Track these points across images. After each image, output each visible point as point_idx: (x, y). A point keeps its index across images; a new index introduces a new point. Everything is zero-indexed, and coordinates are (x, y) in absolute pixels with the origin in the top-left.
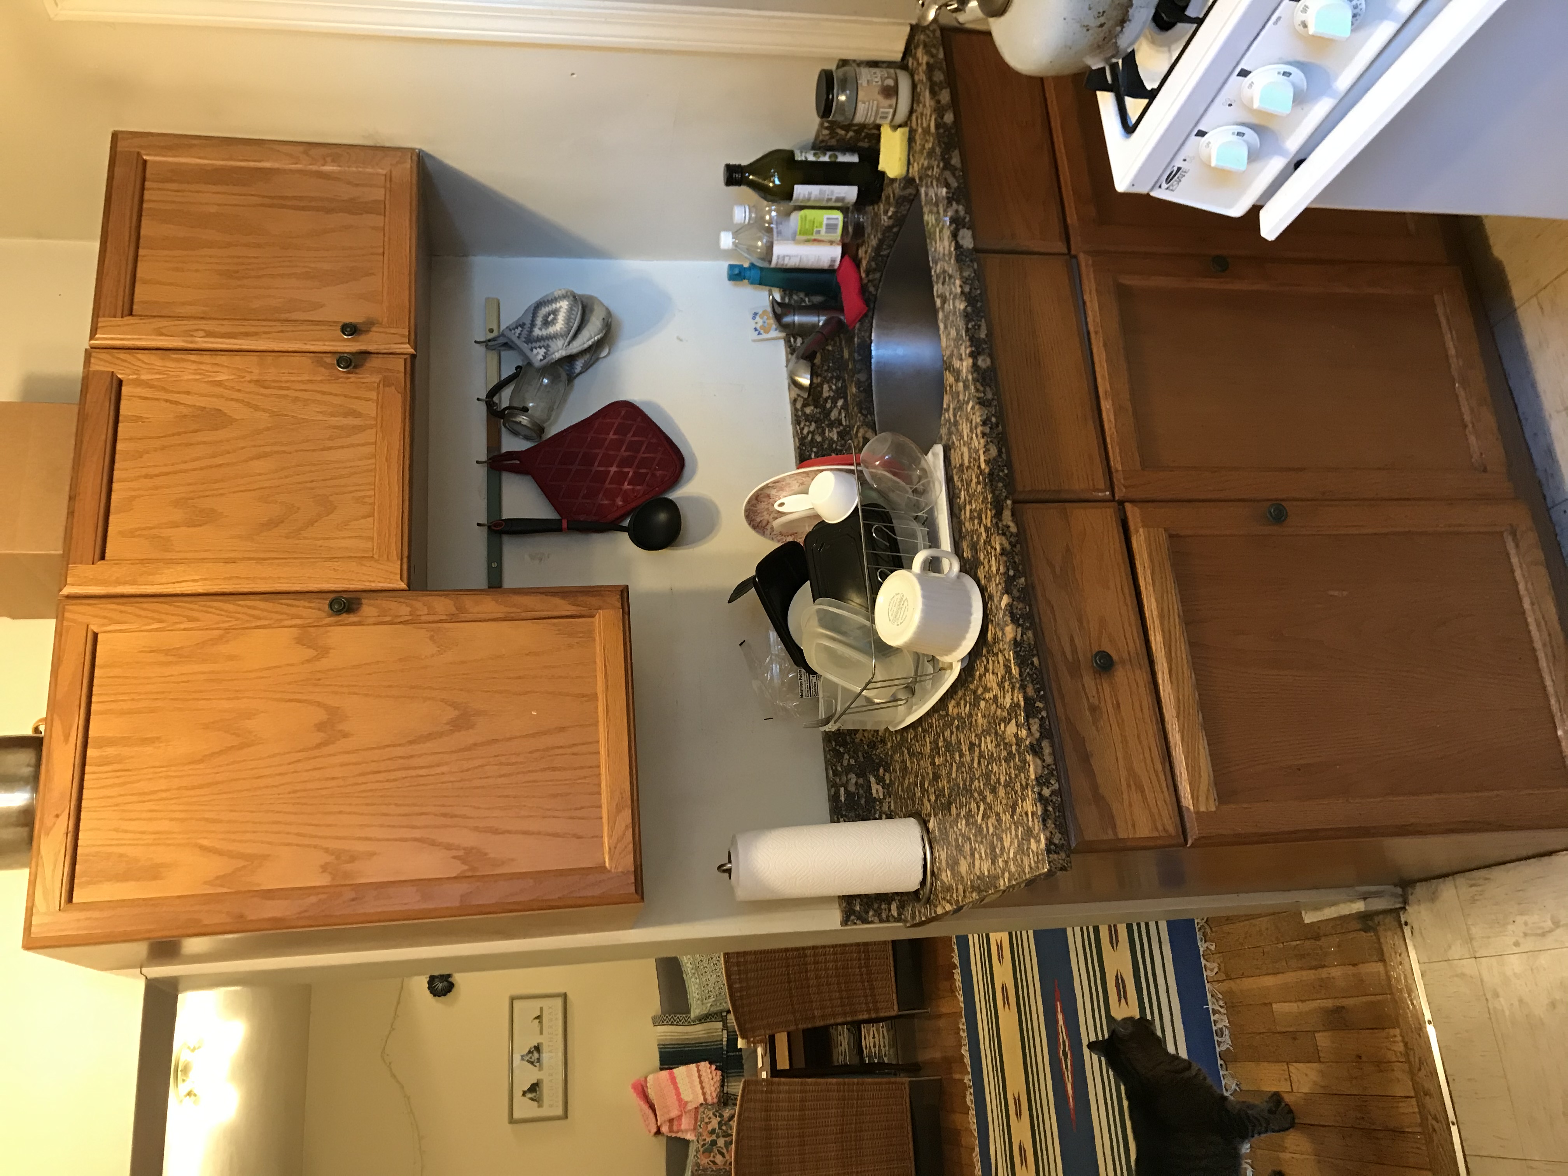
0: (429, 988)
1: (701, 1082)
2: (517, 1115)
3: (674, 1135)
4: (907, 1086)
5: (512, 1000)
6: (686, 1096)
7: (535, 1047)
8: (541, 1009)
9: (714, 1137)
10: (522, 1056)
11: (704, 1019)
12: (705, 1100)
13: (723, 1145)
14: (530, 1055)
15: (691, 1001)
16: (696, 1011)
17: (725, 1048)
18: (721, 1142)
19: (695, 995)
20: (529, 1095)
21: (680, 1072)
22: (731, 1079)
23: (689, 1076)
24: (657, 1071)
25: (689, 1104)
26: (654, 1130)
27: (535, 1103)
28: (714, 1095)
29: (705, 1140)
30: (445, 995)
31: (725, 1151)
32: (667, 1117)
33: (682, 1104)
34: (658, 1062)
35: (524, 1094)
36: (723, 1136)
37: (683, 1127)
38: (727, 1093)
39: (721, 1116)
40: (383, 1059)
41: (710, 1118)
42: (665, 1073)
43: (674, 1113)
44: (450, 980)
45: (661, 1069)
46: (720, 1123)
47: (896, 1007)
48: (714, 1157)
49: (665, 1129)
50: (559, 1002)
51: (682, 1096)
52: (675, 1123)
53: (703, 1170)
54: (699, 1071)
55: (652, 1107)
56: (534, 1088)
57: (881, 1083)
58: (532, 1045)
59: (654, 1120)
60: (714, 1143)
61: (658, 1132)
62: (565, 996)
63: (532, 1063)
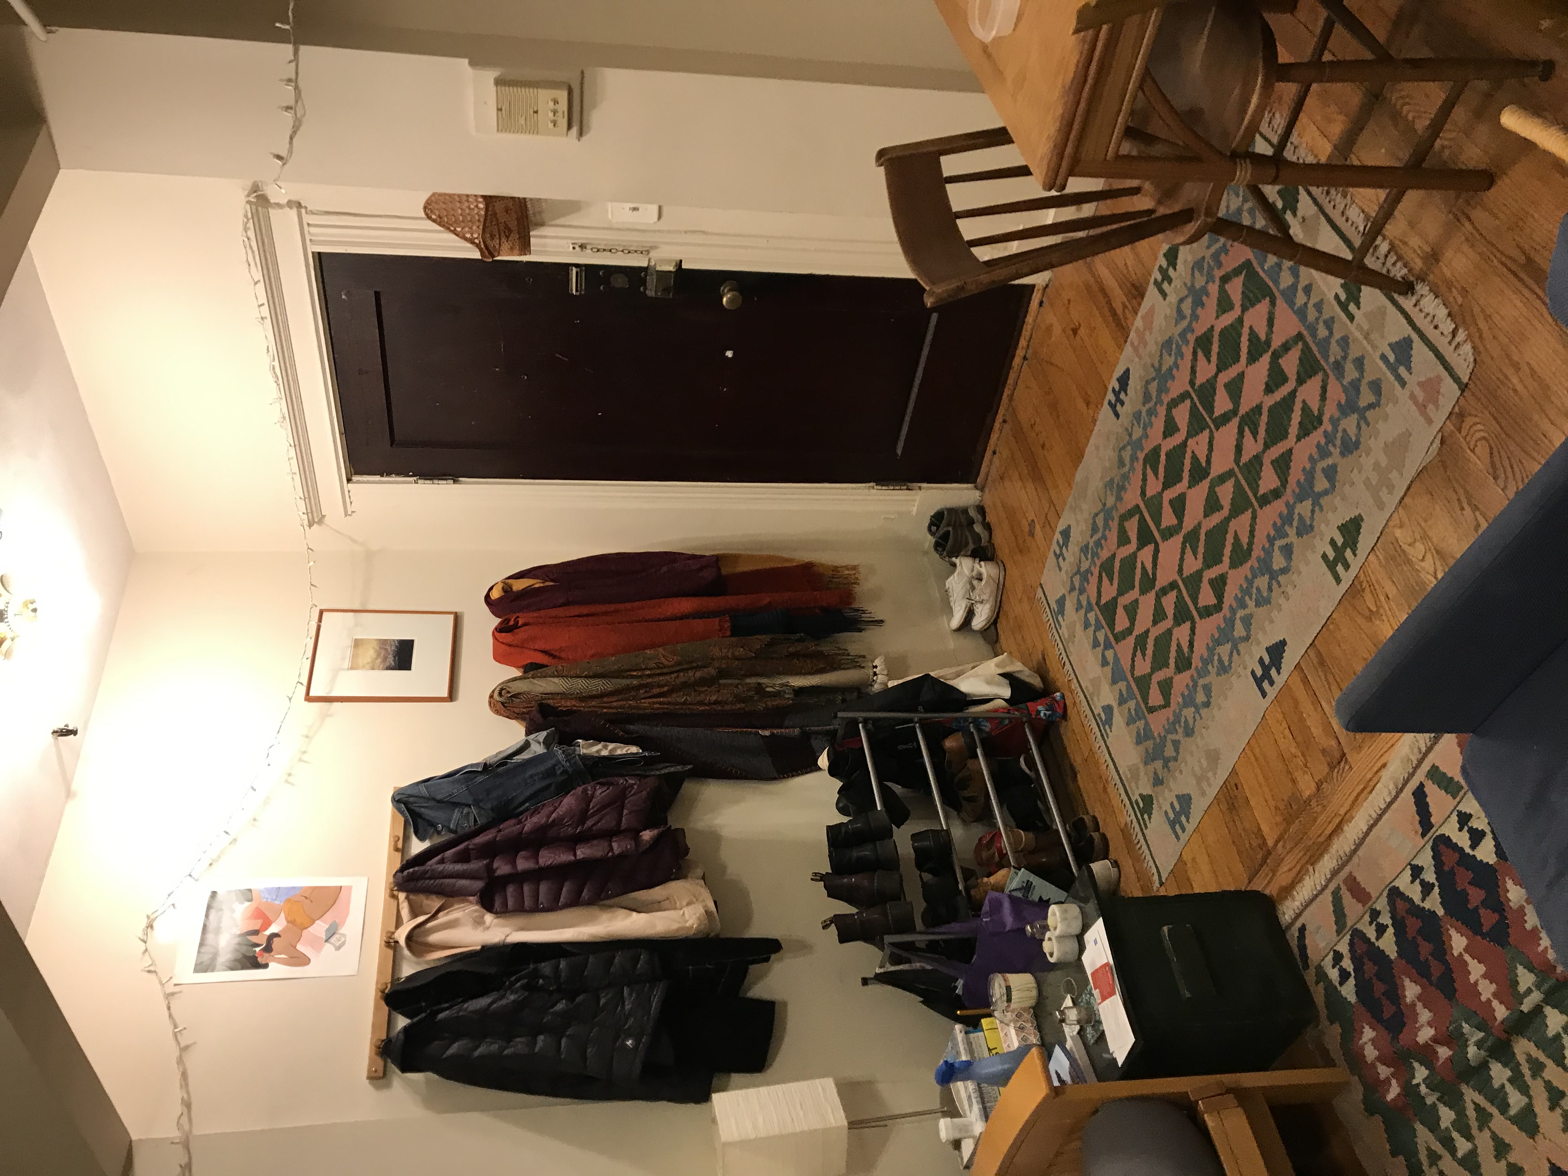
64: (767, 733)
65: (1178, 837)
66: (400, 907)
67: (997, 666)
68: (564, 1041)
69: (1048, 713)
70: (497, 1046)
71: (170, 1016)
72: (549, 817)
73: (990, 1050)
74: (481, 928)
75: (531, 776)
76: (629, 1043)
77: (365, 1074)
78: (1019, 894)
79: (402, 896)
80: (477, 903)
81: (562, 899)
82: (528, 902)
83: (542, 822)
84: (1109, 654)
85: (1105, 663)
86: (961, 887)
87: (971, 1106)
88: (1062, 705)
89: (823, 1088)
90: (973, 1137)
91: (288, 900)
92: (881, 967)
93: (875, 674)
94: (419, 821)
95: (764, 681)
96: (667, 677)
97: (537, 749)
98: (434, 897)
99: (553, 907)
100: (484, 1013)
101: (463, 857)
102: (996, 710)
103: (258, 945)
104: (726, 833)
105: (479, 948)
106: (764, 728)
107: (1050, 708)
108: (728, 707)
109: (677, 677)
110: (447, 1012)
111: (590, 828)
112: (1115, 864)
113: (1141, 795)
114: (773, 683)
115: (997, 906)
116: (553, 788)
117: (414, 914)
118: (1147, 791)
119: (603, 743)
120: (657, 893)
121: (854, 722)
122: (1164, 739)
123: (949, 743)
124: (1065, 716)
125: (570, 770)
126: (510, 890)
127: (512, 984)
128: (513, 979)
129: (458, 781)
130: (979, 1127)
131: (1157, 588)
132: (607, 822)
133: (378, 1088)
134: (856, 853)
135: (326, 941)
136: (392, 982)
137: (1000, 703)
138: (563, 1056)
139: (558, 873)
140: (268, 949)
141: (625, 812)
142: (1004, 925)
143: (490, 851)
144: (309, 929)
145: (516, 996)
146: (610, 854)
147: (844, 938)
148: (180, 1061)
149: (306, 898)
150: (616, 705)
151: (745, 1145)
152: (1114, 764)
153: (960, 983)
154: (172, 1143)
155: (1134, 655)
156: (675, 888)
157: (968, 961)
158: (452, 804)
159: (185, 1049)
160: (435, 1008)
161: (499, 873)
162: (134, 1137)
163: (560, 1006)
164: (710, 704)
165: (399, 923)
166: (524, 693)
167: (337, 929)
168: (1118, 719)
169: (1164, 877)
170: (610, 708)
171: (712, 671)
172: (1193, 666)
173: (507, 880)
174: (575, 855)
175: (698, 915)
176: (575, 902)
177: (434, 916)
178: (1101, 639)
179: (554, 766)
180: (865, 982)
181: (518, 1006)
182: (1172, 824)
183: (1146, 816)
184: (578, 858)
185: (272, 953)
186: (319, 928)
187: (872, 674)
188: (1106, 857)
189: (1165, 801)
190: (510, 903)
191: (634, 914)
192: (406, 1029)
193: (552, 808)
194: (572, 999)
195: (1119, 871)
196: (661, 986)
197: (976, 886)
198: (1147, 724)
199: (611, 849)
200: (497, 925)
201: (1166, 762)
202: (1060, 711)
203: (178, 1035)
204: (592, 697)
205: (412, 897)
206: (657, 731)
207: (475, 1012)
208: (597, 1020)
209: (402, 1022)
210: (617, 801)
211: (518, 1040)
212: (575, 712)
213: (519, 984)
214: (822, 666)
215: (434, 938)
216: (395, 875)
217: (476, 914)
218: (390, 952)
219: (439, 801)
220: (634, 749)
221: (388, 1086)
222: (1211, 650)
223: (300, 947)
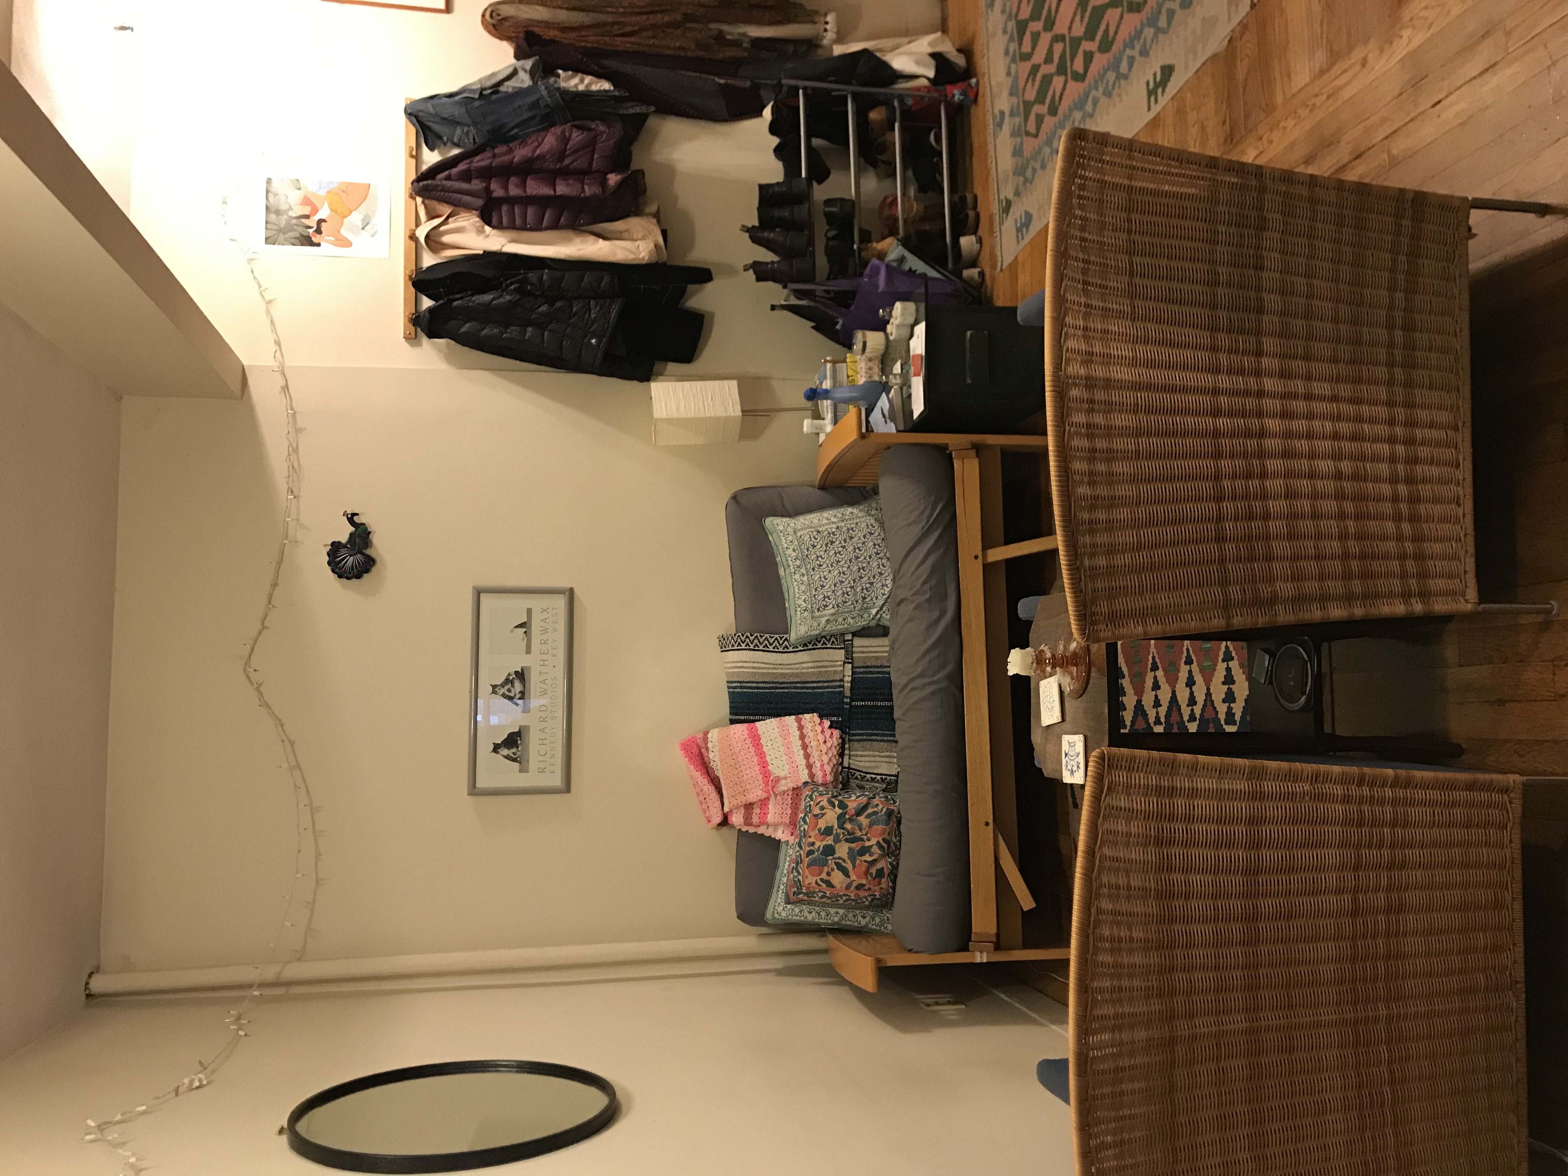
0: (329, 563)
1: (805, 747)
2: (481, 783)
3: (752, 830)
4: (1517, 796)
5: (479, 593)
6: (779, 766)
7: (516, 673)
8: (529, 611)
9: (830, 840)
10: (494, 687)
11: (811, 643)
12: (812, 775)
13: (845, 857)
14: (509, 686)
15: (791, 612)
16: (799, 630)
17: (848, 693)
18: (842, 850)
19: (801, 602)
20: (505, 752)
21: (768, 727)
22: (856, 745)
23: (785, 735)
24: (723, 726)
25: (783, 782)
26: (718, 819)
27: (516, 765)
28: (828, 769)
29: (813, 844)
30: (358, 577)
31: (849, 865)
32: (742, 800)
33: (769, 780)
34: (727, 710)
35: (496, 748)
36: (847, 840)
37: (770, 818)
38: (849, 768)
39: (842, 805)
40: (248, 677)
41: (822, 808)
42: (741, 729)
43: (756, 794)
44: (368, 552)
45: (732, 722)
46: (840, 817)
47: (1472, 594)
48: (829, 874)
49: (737, 819)
50: (561, 602)
51: (770, 767)
52: (757, 810)
53: (807, 894)
54: (801, 728)
55: (716, 783)
56: (513, 740)
57: (1451, 786)
58: (512, 671)
59: (718, 803)
60: (829, 850)
61: (725, 822)
62: (571, 591)
63: (511, 698)
64: (722, 81)
65: (1018, 242)
66: (418, 209)
67: (931, 44)
68: (546, 333)
69: (962, 97)
70: (498, 330)
71: (255, 278)
72: (534, 151)
73: (848, 377)
74: (482, 236)
75: (519, 107)
76: (593, 341)
77: (402, 335)
78: (895, 264)
79: (419, 200)
80: (478, 217)
81: (545, 222)
82: (518, 222)
83: (529, 156)
84: (1013, 66)
85: (1009, 74)
86: (855, 247)
87: (827, 412)
88: (975, 91)
89: (729, 388)
90: (826, 433)
91: (329, 192)
92: (785, 301)
93: (826, 30)
94: (428, 132)
95: (725, 28)
96: (638, 18)
97: (524, 80)
98: (445, 205)
99: (538, 227)
100: (487, 306)
101: (466, 176)
102: (918, 89)
103: (310, 227)
104: (680, 167)
105: (481, 252)
106: (720, 76)
107: (964, 93)
108: (689, 54)
109: (647, 19)
110: (459, 302)
111: (568, 165)
112: (980, 241)
113: (1006, 197)
114: (734, 31)
115: (876, 271)
116: (538, 119)
117: (431, 217)
118: (1010, 196)
119: (580, 75)
120: (619, 225)
121: (797, 89)
122: (1028, 161)
123: (874, 115)
124: (976, 100)
125: (552, 105)
126: (505, 208)
127: (508, 286)
128: (508, 282)
129: (458, 103)
130: (829, 428)
131: (1054, 32)
132: (580, 163)
133: (412, 345)
134: (777, 213)
135: (363, 229)
136: (416, 270)
137: (924, 82)
138: (546, 344)
139: (542, 202)
140: (319, 231)
141: (596, 156)
142: (877, 287)
143: (487, 174)
144: (349, 217)
145: (511, 297)
146: (582, 195)
147: (759, 279)
148: (268, 312)
149: (343, 191)
150: (592, 40)
151: (670, 421)
152: (996, 162)
153: (841, 322)
154: (273, 371)
155: (1027, 81)
156: (634, 223)
157: (848, 307)
158: (453, 122)
159: (269, 302)
160: (451, 297)
161: (495, 195)
162: (245, 363)
163: (544, 308)
164: (674, 48)
165: (418, 224)
166: (512, 17)
167: (370, 220)
168: (1006, 128)
169: (1004, 267)
170: (587, 42)
171: (679, 17)
172: (1058, 116)
173: (501, 201)
174: (555, 190)
175: (649, 249)
176: (555, 226)
177: (445, 222)
178: (1011, 50)
179: (538, 101)
180: (773, 308)
181: (512, 305)
182: (1019, 230)
183: (1005, 215)
184: (557, 194)
185: (322, 235)
186: (356, 218)
187: (822, 29)
188: (975, 233)
189: (1017, 212)
190: (505, 221)
191: (601, 241)
192: (430, 310)
193: (536, 144)
194: (552, 305)
195: (981, 247)
196: (619, 302)
197: (867, 249)
198: (1022, 143)
199: (583, 191)
200: (494, 235)
201: (1026, 181)
202: (972, 97)
203: (263, 293)
204: (572, 29)
205: (427, 201)
206: (628, 68)
207: (479, 304)
208: (571, 321)
209: (427, 303)
210: (590, 146)
211: (513, 328)
212: (557, 42)
213: (512, 287)
214: (778, 19)
215: (446, 239)
216: (412, 183)
217: (478, 224)
218: (413, 244)
219: (444, 119)
220: (606, 86)
221: (420, 344)
222: (1071, 111)
223: (343, 232)
